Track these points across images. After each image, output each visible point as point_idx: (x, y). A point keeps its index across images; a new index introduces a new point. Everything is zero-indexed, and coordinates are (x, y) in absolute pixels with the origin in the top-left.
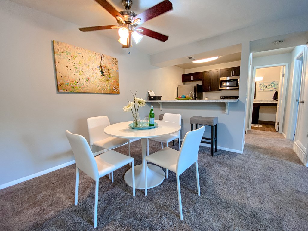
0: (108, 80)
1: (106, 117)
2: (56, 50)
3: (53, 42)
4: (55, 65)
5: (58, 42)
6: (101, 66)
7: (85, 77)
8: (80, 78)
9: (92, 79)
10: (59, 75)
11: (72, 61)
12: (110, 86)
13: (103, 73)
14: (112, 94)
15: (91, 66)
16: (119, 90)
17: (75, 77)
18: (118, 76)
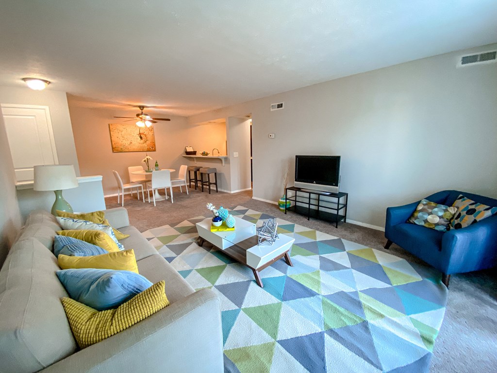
0: (146, 142)
1: (141, 167)
2: (111, 129)
3: (109, 124)
4: (111, 137)
5: (112, 124)
6: (140, 134)
7: (129, 142)
8: (126, 143)
9: (133, 143)
10: (113, 144)
11: (120, 134)
12: (148, 146)
13: (141, 138)
14: (149, 151)
15: (133, 134)
16: (155, 148)
17: (123, 143)
18: (154, 138)
